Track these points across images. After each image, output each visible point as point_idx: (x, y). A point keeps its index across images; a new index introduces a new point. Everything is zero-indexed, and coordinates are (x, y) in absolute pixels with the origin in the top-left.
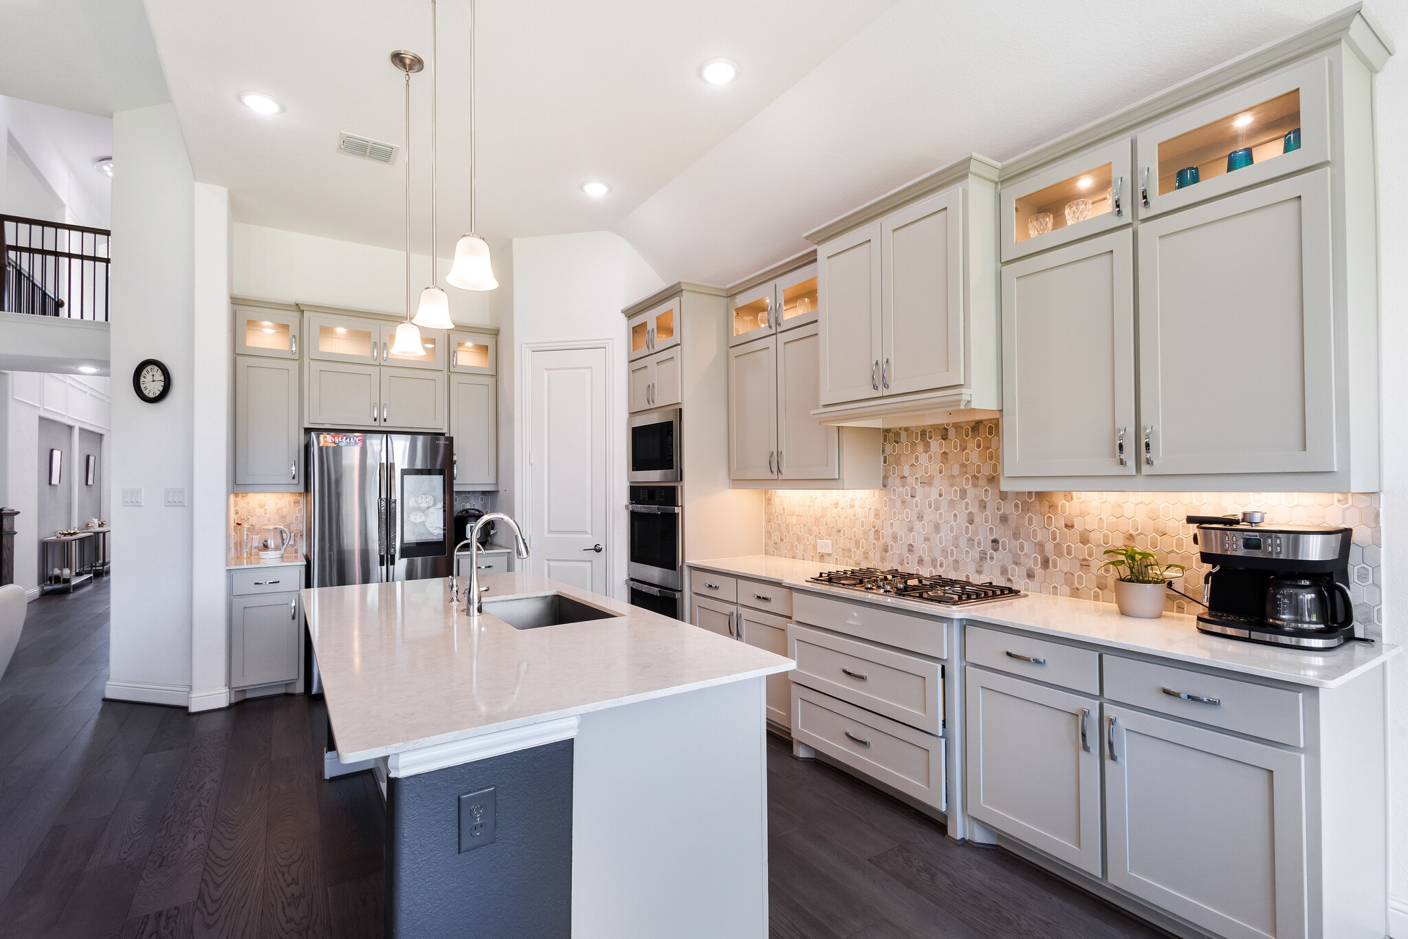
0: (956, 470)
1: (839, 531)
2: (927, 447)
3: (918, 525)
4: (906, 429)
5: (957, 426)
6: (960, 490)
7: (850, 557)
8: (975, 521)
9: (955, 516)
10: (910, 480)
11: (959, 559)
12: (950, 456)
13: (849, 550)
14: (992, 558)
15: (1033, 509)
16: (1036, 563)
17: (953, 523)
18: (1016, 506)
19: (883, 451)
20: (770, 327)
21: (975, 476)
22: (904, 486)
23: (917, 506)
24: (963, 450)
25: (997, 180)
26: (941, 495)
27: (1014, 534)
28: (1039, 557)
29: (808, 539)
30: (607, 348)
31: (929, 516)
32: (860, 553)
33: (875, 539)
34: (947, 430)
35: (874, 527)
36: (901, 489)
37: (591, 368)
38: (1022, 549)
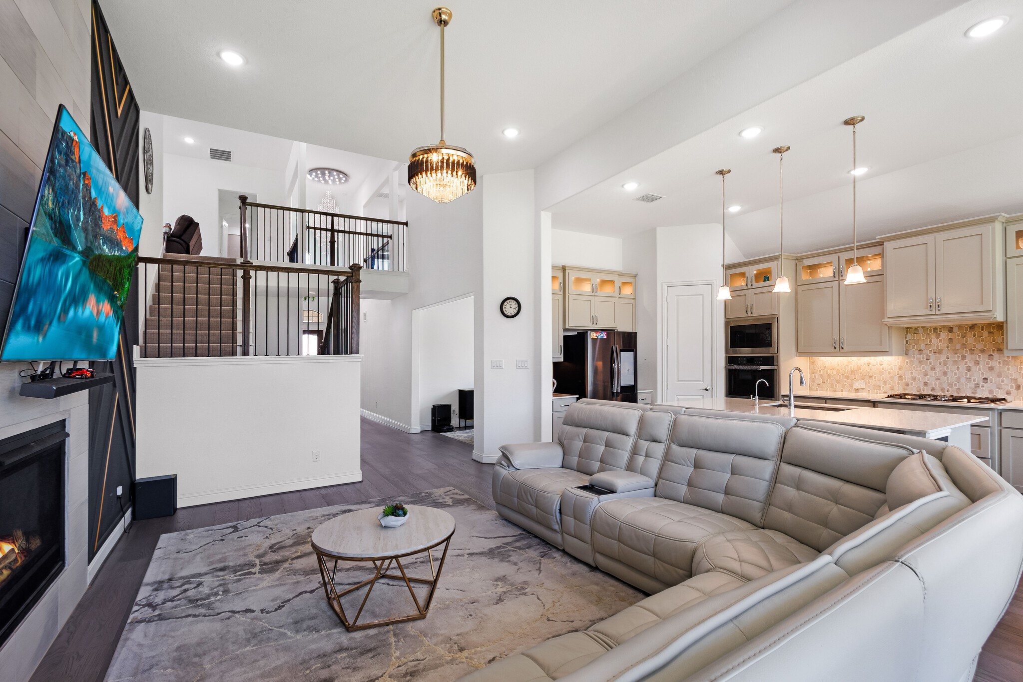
0: (958, 346)
1: (871, 377)
2: (938, 336)
3: (931, 373)
4: (923, 327)
5: (960, 327)
6: (962, 356)
7: (880, 389)
8: (972, 370)
9: (958, 368)
10: (927, 352)
11: (961, 388)
12: (954, 340)
13: (879, 386)
14: (983, 386)
15: (1010, 364)
16: (1012, 387)
17: (957, 371)
18: (999, 363)
19: (906, 338)
20: (834, 277)
21: (972, 349)
22: (921, 354)
23: (930, 364)
24: (964, 337)
25: (1004, 221)
26: (948, 358)
27: (998, 375)
28: (1014, 385)
29: (845, 382)
30: (713, 285)
31: (939, 368)
32: (888, 386)
33: (899, 380)
34: (952, 328)
35: (898, 374)
36: (919, 356)
37: (703, 295)
38: (1003, 381)
